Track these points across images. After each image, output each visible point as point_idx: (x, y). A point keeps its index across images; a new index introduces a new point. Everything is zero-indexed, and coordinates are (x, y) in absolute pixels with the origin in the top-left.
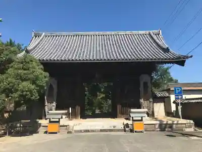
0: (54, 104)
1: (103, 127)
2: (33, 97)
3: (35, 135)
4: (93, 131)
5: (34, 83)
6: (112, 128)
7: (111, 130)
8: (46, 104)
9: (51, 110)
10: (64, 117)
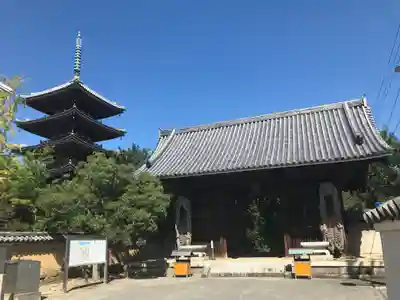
0: (189, 235)
1: (252, 269)
2: (150, 228)
3: (160, 279)
4: (236, 275)
5: (150, 210)
6: (267, 271)
7: (264, 275)
8: (178, 235)
9: (185, 245)
10: (200, 254)
